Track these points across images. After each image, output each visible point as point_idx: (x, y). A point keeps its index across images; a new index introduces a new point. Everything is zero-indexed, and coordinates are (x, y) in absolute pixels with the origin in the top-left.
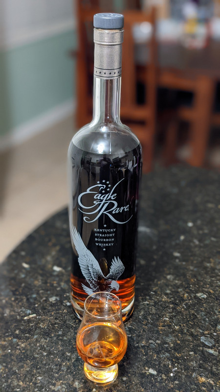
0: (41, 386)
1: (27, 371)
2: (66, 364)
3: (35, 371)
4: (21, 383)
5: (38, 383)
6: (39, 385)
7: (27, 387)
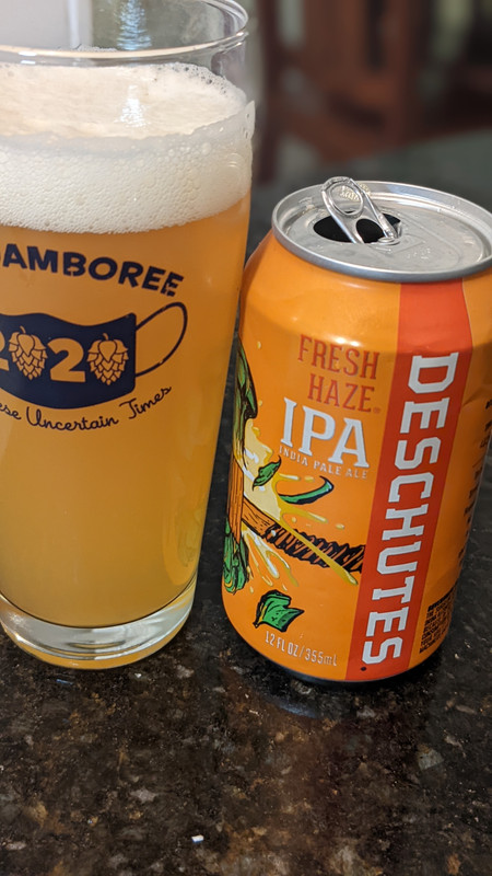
0: (146, 842)
1: (84, 751)
2: (289, 738)
3: (123, 756)
4: (40, 811)
5: (130, 824)
6: (137, 833)
7: (66, 837)
